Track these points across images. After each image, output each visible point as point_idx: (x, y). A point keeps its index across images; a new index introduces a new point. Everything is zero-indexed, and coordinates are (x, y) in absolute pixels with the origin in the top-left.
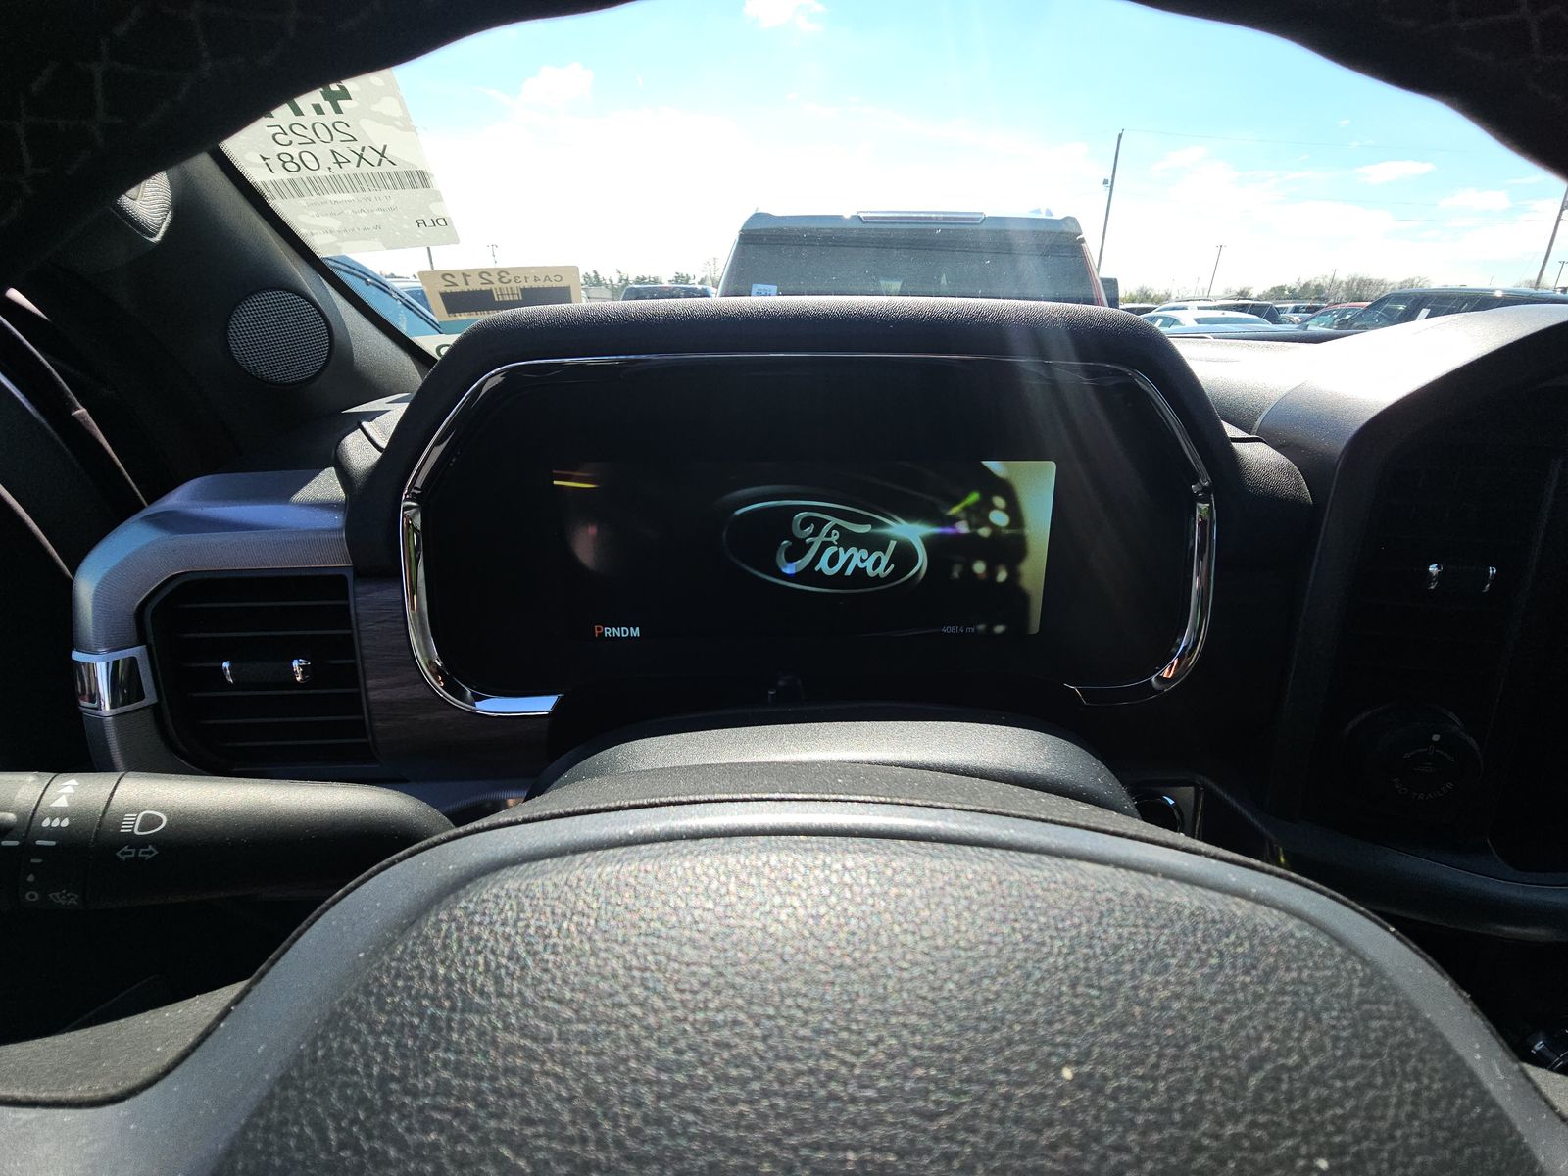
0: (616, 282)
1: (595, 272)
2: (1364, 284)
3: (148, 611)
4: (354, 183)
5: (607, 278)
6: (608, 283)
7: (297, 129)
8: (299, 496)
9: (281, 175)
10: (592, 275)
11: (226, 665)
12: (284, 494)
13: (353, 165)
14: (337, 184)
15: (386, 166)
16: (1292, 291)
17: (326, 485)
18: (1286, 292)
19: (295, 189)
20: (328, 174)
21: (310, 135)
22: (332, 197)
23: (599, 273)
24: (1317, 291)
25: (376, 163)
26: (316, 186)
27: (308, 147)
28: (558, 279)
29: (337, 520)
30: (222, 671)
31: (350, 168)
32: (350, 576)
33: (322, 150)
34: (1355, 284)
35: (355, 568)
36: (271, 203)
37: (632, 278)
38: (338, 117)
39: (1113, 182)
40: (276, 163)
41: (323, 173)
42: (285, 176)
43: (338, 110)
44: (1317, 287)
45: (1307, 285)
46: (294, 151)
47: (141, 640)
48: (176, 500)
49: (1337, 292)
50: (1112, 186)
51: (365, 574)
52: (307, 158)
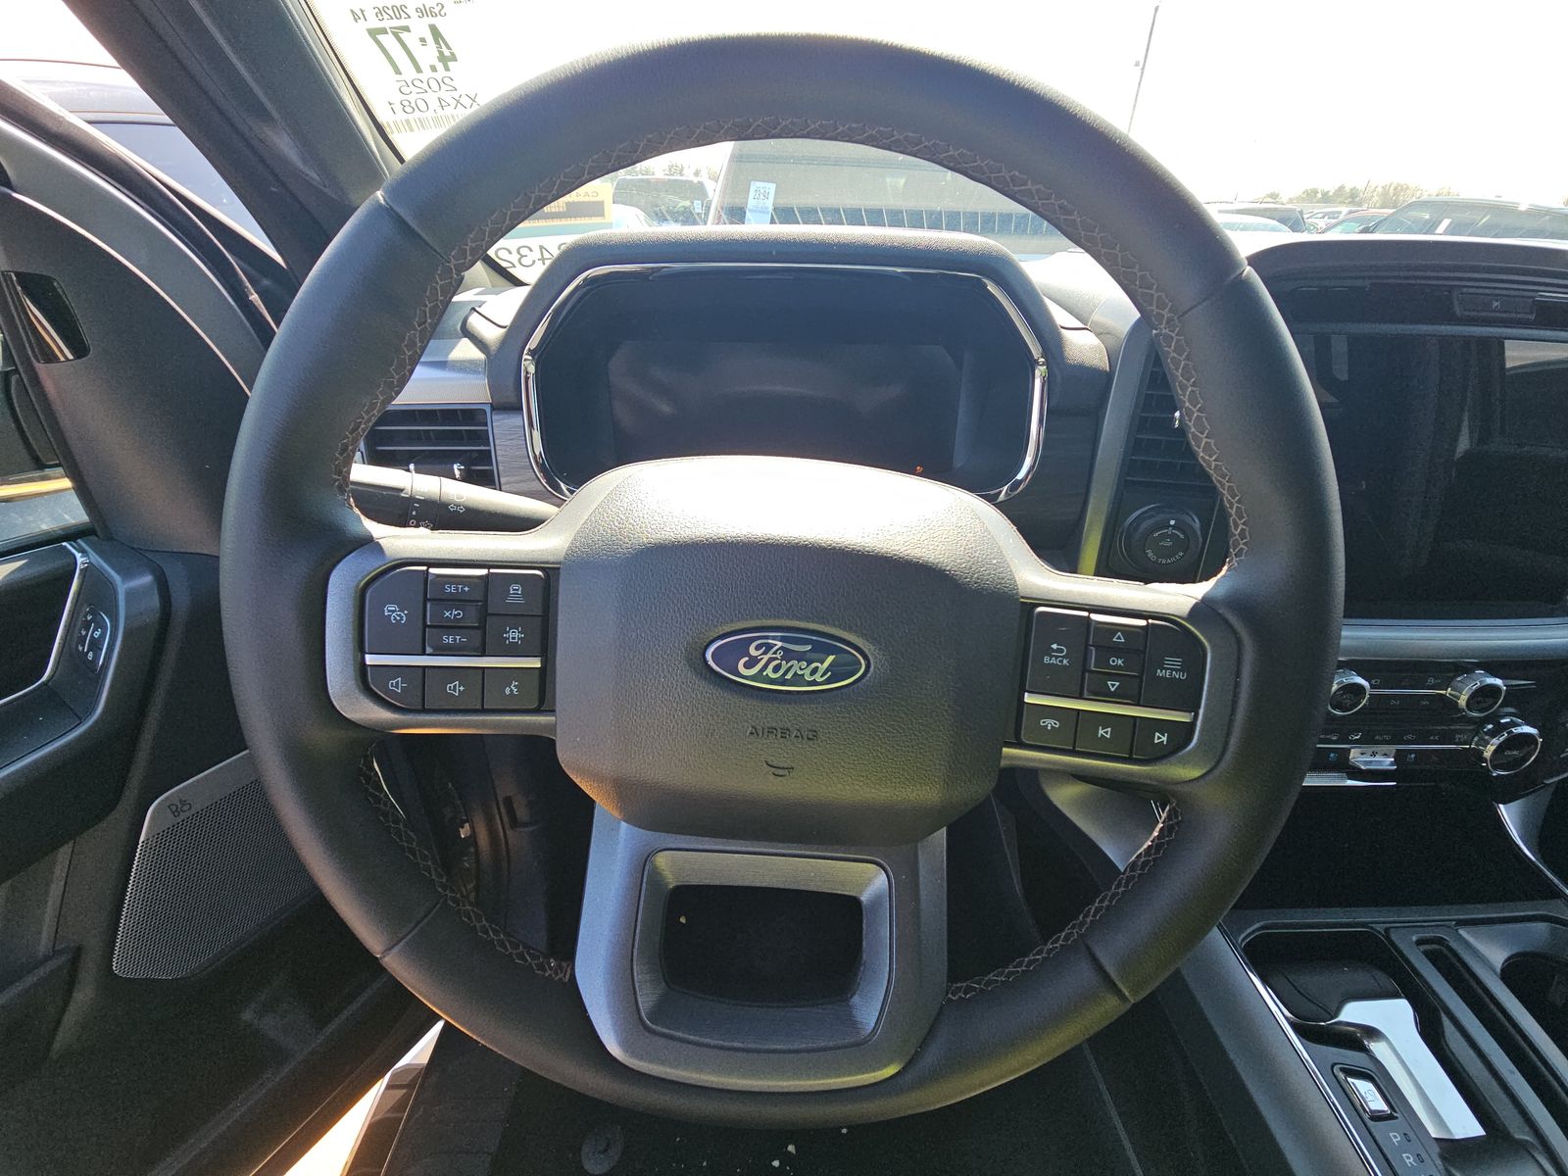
2: (1400, 189)
7: (417, 83)
9: (401, 116)
13: (453, 107)
16: (1325, 194)
18: (1319, 195)
19: (410, 127)
20: (434, 114)
21: (425, 86)
24: (1352, 195)
25: (468, 106)
27: (420, 96)
28: (595, 194)
31: (450, 110)
32: (488, 409)
33: (432, 98)
34: (1392, 188)
38: (447, 74)
39: (1144, 65)
40: (398, 108)
41: (430, 114)
42: (404, 116)
43: (447, 69)
44: (1351, 190)
45: (1342, 188)
46: (412, 98)
50: (1143, 69)
51: (497, 408)
52: (420, 103)
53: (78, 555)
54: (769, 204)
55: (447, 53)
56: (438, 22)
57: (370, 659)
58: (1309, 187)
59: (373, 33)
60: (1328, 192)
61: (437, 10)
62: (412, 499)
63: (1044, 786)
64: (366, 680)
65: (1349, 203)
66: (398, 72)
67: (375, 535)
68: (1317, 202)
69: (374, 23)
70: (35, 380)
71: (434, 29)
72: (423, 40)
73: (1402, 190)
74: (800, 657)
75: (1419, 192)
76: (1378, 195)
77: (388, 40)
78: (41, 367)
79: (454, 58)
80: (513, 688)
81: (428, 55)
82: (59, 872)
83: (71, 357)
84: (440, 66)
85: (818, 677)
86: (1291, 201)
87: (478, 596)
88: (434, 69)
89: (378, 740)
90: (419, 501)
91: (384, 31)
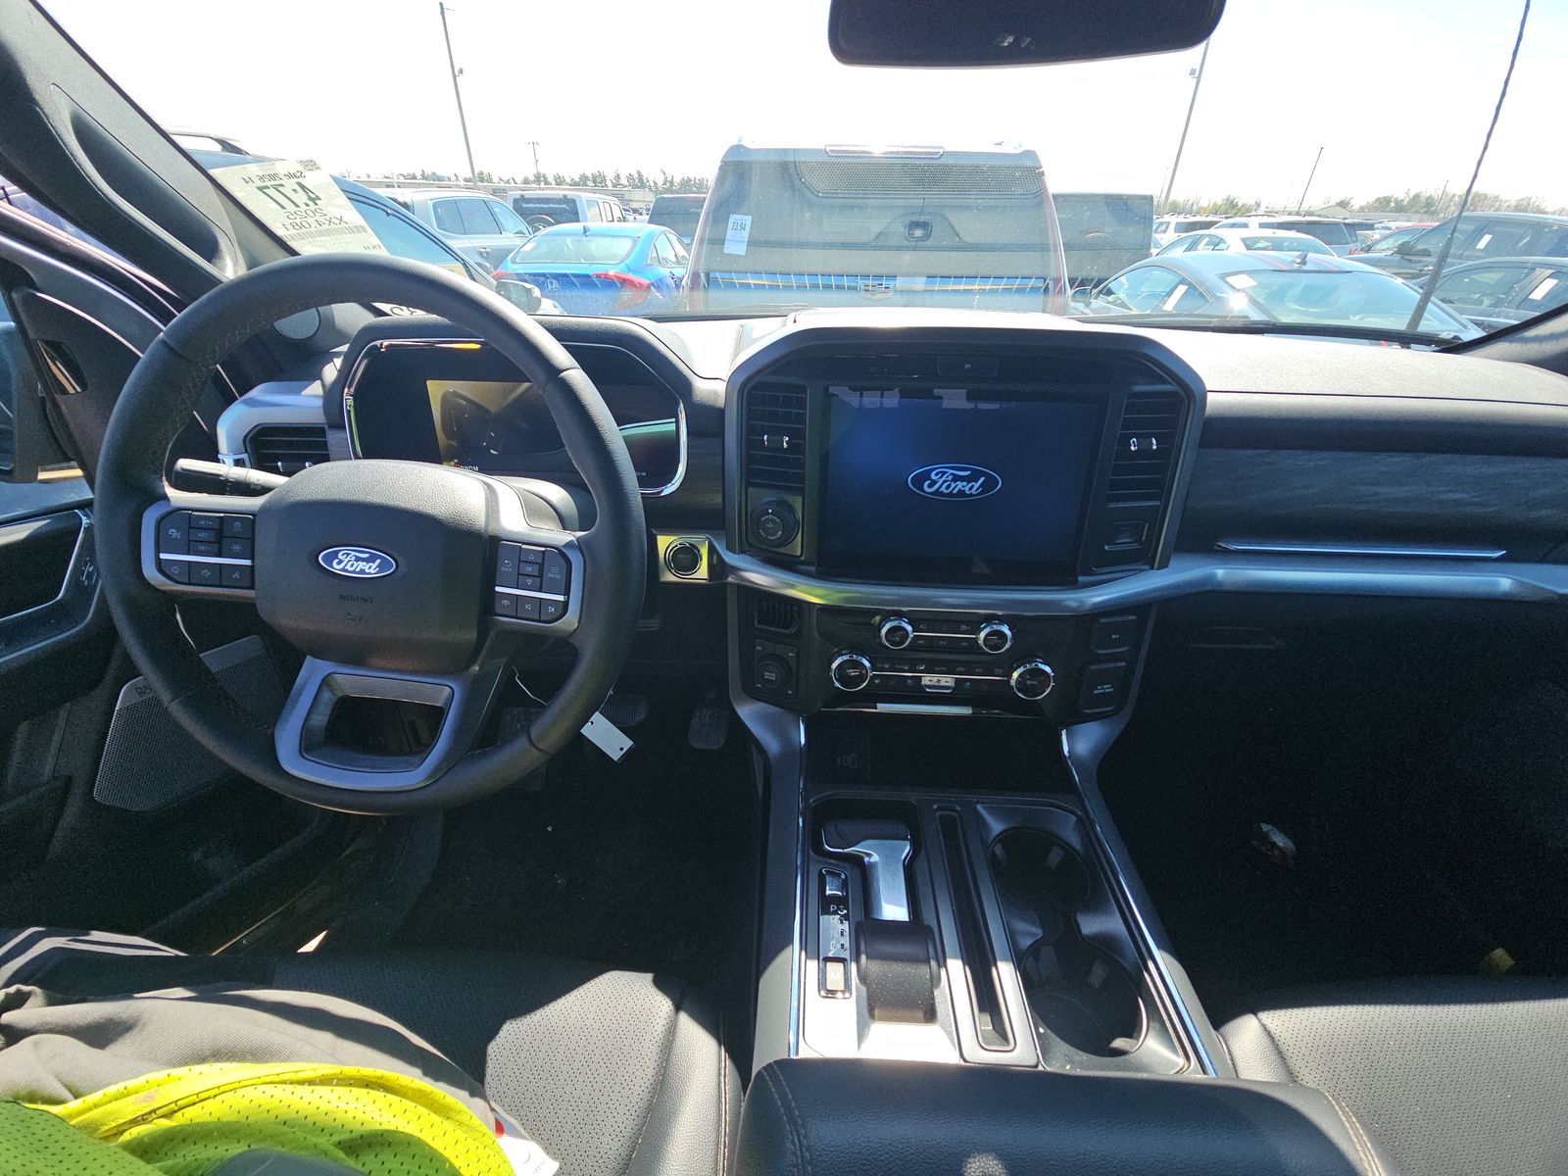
0: (660, 183)
1: (639, 173)
3: (248, 438)
4: (329, 233)
5: (651, 179)
6: (652, 184)
7: (298, 213)
8: (304, 393)
9: (293, 231)
10: (636, 176)
11: (279, 464)
12: (298, 392)
13: (327, 225)
14: (321, 234)
15: (343, 225)
16: (1397, 202)
17: (315, 389)
18: (1392, 204)
19: (301, 237)
20: (315, 229)
21: (304, 214)
22: (319, 239)
23: (642, 173)
24: (1428, 204)
26: (311, 235)
29: (320, 402)
30: (277, 467)
31: (326, 226)
32: (326, 427)
33: (311, 221)
35: (328, 424)
36: (289, 243)
37: (677, 180)
38: (317, 207)
40: (289, 227)
41: (313, 229)
42: (295, 232)
43: (316, 204)
44: (1426, 199)
45: (1417, 196)
46: (298, 221)
47: (246, 452)
48: (256, 393)
49: (1449, 206)
50: (1199, 79)
51: (331, 427)
52: (304, 223)
53: (84, 518)
54: (746, 234)
55: (313, 196)
56: (301, 180)
57: (163, 556)
58: (1381, 195)
59: (260, 189)
60: (1402, 201)
61: (298, 174)
62: (227, 481)
63: (734, 705)
64: (160, 565)
65: (1425, 212)
66: (283, 208)
67: (169, 495)
68: (1392, 211)
69: (260, 184)
70: (56, 406)
71: (300, 184)
72: (294, 190)
73: (1479, 200)
74: (363, 560)
75: (1498, 203)
76: (1455, 205)
77: (272, 192)
78: (58, 397)
79: (319, 198)
80: (237, 575)
81: (301, 198)
82: (61, 723)
83: (79, 390)
84: (310, 203)
85: (372, 571)
86: (1362, 209)
87: (217, 526)
88: (307, 205)
89: (171, 598)
90: (231, 482)
91: (267, 187)
